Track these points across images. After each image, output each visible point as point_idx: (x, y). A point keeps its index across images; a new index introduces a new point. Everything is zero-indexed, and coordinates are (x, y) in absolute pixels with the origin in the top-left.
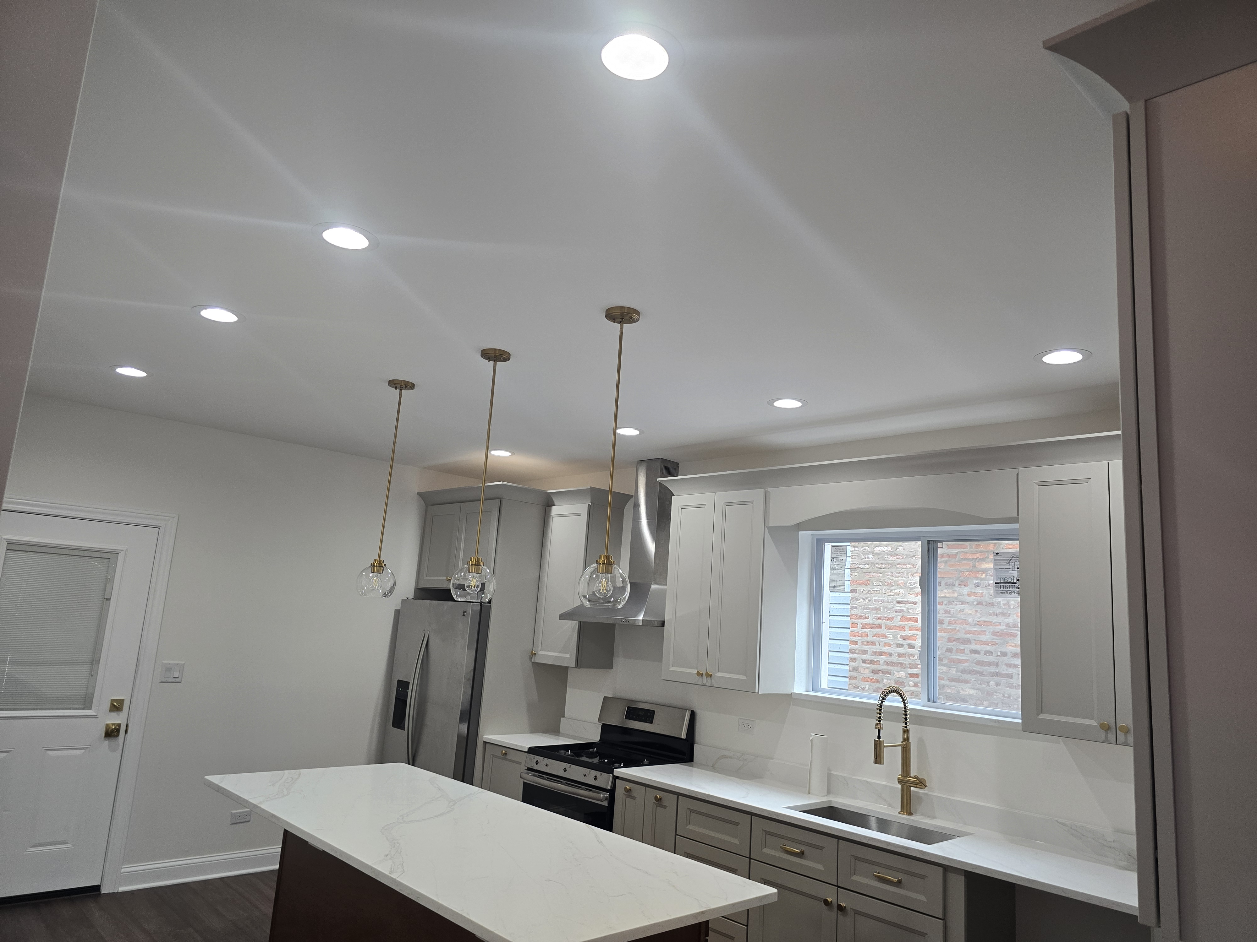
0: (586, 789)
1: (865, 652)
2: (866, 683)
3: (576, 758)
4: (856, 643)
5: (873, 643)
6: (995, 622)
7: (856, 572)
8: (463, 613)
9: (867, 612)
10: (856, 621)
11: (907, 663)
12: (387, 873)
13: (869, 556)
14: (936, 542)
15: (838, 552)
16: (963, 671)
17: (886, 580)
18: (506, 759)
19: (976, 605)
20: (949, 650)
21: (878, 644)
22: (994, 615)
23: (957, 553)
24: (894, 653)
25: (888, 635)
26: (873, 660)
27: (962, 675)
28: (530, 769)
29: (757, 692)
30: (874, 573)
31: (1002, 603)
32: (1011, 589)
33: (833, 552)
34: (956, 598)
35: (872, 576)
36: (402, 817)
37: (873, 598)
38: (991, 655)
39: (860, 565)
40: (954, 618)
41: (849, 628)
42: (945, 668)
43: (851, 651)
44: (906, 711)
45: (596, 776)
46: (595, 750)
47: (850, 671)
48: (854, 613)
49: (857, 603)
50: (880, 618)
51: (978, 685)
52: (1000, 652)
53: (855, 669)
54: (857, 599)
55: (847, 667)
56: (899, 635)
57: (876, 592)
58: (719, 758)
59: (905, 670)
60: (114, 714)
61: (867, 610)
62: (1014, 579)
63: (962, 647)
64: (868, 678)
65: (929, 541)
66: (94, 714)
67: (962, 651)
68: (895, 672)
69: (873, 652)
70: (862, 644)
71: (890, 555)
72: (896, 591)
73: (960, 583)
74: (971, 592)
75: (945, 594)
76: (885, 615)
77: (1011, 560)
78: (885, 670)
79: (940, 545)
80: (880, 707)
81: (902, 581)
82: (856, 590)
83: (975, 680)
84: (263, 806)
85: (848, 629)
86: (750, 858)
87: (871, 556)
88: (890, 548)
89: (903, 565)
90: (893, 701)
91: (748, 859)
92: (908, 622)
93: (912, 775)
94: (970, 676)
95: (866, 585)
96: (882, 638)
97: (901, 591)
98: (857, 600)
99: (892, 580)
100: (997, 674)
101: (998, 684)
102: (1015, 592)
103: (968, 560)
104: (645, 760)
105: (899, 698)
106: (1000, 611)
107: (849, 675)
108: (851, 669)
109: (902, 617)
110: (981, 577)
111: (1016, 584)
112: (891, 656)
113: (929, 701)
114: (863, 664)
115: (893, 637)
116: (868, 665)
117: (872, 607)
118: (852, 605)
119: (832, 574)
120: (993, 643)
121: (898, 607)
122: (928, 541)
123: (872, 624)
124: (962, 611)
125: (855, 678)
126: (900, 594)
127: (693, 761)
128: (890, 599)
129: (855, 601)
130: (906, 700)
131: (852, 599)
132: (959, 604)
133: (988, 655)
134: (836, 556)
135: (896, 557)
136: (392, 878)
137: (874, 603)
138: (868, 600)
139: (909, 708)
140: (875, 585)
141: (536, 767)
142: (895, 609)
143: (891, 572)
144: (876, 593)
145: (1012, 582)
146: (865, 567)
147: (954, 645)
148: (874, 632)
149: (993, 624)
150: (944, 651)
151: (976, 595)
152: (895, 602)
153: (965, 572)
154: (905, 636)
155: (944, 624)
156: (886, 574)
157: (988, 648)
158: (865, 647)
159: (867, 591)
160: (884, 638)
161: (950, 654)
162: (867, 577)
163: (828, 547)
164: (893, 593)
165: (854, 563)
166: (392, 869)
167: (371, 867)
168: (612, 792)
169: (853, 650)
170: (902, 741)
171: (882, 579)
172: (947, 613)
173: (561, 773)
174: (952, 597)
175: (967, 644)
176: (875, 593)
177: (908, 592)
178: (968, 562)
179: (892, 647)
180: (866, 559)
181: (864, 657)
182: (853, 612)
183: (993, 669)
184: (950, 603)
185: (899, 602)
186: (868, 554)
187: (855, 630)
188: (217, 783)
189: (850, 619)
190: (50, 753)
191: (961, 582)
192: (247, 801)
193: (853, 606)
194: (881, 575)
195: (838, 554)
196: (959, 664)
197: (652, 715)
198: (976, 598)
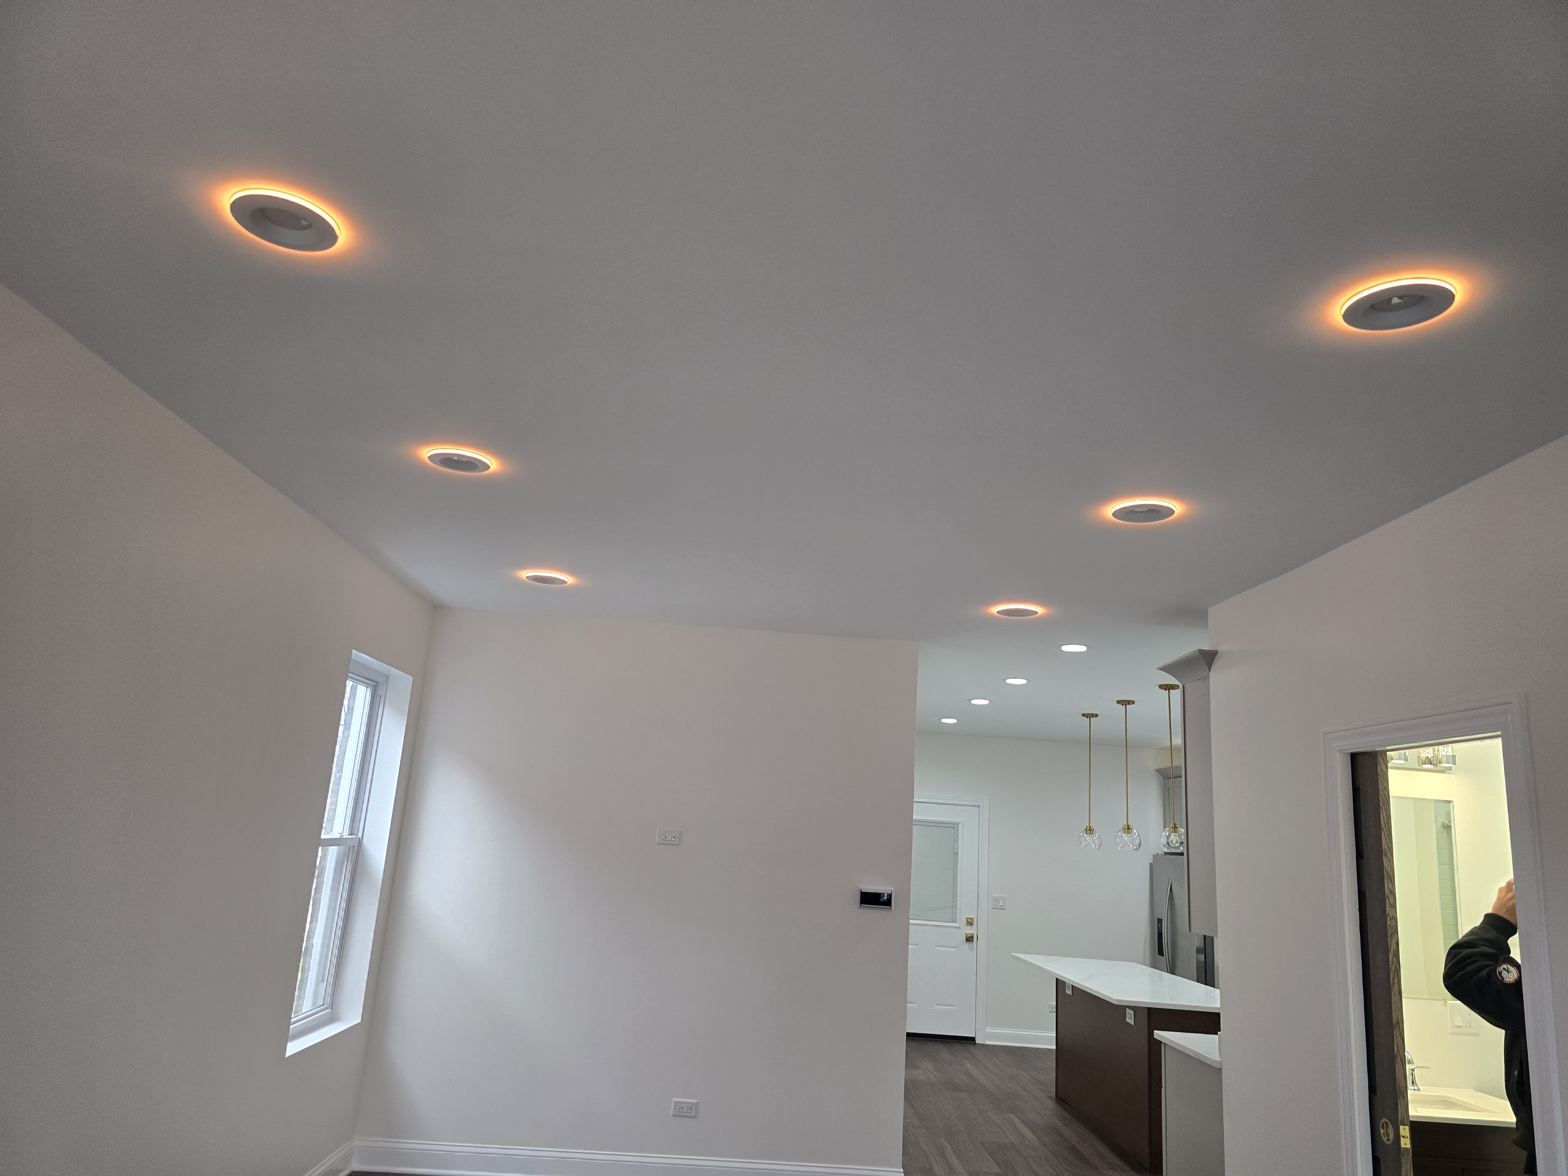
60: (969, 927)
66: (958, 926)
190: (938, 948)
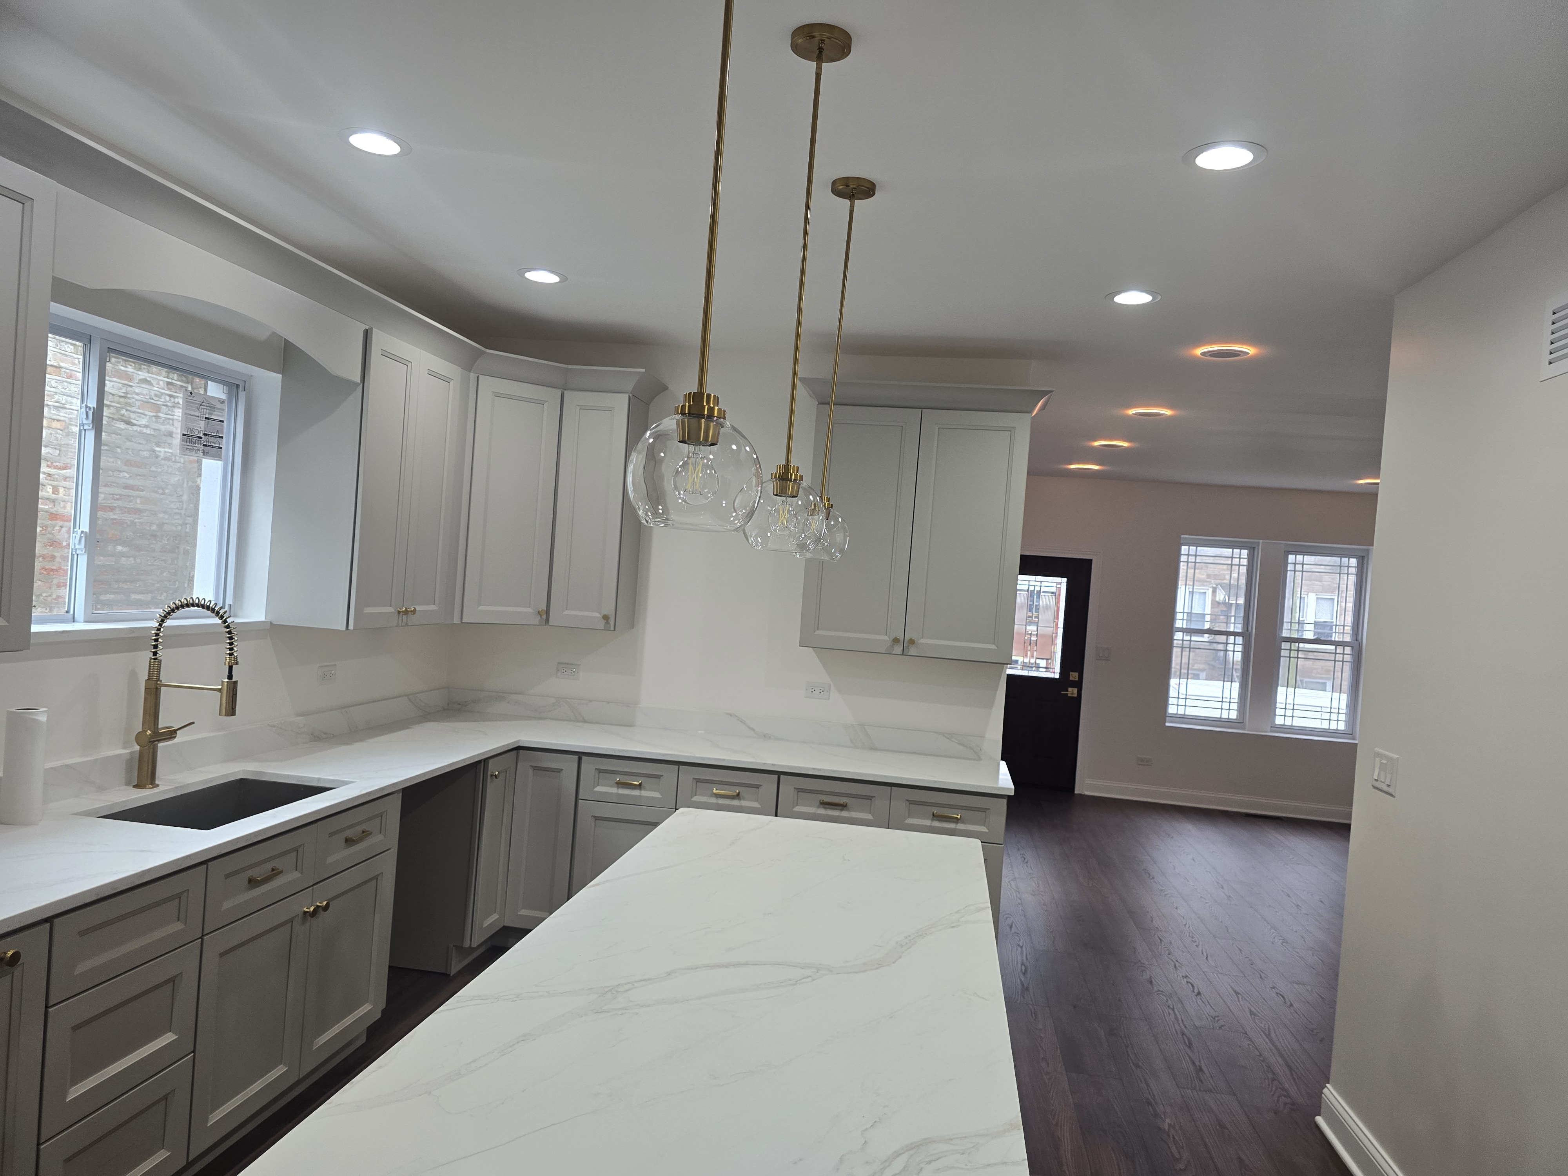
32: (197, 445)
62: (201, 431)
77: (201, 405)
86: (203, 937)
91: (200, 940)
111: (201, 439)
122: (108, 348)
145: (199, 435)
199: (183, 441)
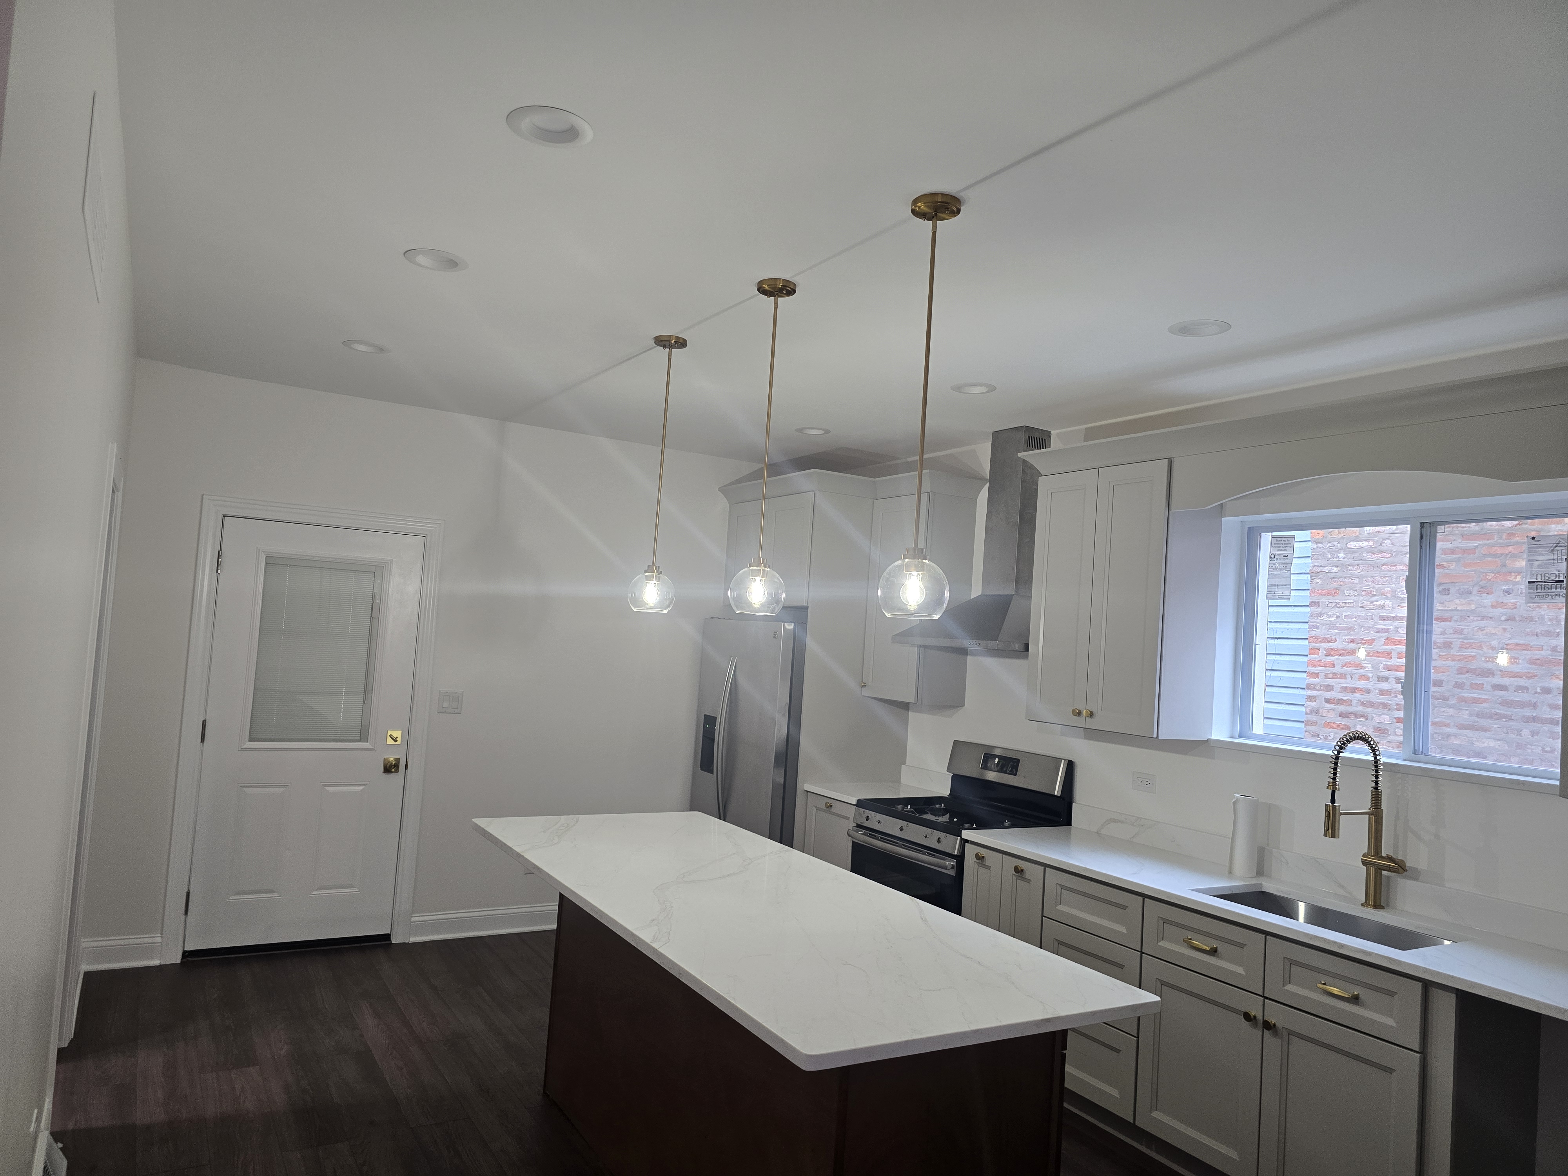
0: (928, 853)
1: (1329, 688)
2: (1330, 730)
3: (917, 815)
4: (1316, 675)
5: (1343, 676)
6: (1534, 645)
7: (1319, 577)
8: (774, 634)
9: (1334, 634)
10: (1317, 645)
11: (1393, 703)
12: (648, 941)
13: (1339, 555)
14: (1433, 525)
15: (1281, 545)
16: (1480, 715)
17: (1363, 588)
18: (829, 812)
19: (1505, 621)
20: (1459, 686)
21: (1350, 677)
22: (1533, 635)
23: (1477, 547)
24: (1374, 689)
25: (1365, 665)
26: (1342, 699)
27: (1479, 720)
28: (860, 826)
29: (1155, 736)
30: (1345, 578)
31: (1546, 617)
32: (1553, 590)
33: (1273, 545)
34: (1472, 611)
35: (1342, 583)
36: (683, 875)
37: (1344, 614)
38: (1525, 691)
39: (1325, 568)
40: (1468, 639)
41: (1307, 655)
42: (1451, 709)
43: (1309, 687)
44: (1376, 766)
45: (939, 838)
46: (943, 806)
47: (1306, 714)
48: (1314, 635)
49: (1318, 621)
50: (1352, 641)
51: (1503, 734)
52: (1540, 687)
53: (1316, 712)
54: (1320, 615)
55: (1303, 709)
56: (1382, 665)
57: (1348, 605)
58: (1105, 822)
59: (1389, 712)
60: (392, 748)
61: (1334, 631)
62: (1561, 575)
63: (1479, 680)
64: (1334, 723)
65: (1422, 525)
66: (371, 747)
67: (1481, 687)
68: (1374, 715)
69: (1342, 688)
70: (1326, 676)
71: (1370, 552)
72: (1378, 603)
73: (1481, 590)
74: (1497, 602)
75: (1456, 606)
76: (1361, 636)
77: (1556, 547)
78: (1358, 713)
79: (1440, 529)
80: (1335, 759)
81: (1389, 589)
82: (1318, 602)
83: (1498, 728)
84: (526, 856)
85: (1306, 657)
86: (1142, 953)
87: (1341, 555)
88: (1371, 543)
89: (1391, 566)
90: (1357, 752)
91: (1139, 953)
92: (1396, 646)
93: (1383, 854)
94: (1490, 721)
95: (1334, 596)
96: (1356, 668)
97: (1387, 602)
98: (1320, 617)
99: (1373, 587)
100: (1534, 719)
101: (1533, 734)
102: (1561, 594)
103: (1495, 556)
104: (1007, 821)
105: (1366, 747)
106: (1545, 628)
107: (1305, 719)
108: (1308, 711)
109: (1387, 639)
110: (1514, 580)
111: (1562, 583)
112: (1369, 693)
113: (1414, 753)
114: (1326, 704)
115: (1373, 667)
116: (1333, 706)
117: (1341, 626)
118: (1311, 624)
119: (1271, 576)
120: (1530, 675)
121: (1381, 625)
122: (1421, 523)
123: (1341, 650)
124: (1481, 629)
125: (1314, 723)
126: (1385, 607)
127: (1070, 825)
128: (1370, 614)
129: (1316, 618)
130: (1378, 750)
131: (1312, 616)
132: (1477, 620)
133: (1520, 691)
134: (1278, 550)
135: (1380, 555)
136: (653, 948)
137: (1345, 620)
138: (1335, 616)
139: (1381, 762)
140: (1347, 595)
141: (867, 824)
142: (1376, 628)
143: (1372, 577)
144: (1348, 607)
145: (1557, 579)
146: (1333, 571)
147: (1467, 677)
148: (1344, 660)
149: (1531, 647)
150: (1452, 687)
151: (1505, 607)
152: (1376, 619)
153: (1488, 574)
154: (1391, 665)
155: (1453, 648)
156: (1364, 579)
157: (1522, 682)
158: (1330, 682)
159: (1334, 604)
160: (1358, 668)
161: (1459, 690)
162: (1335, 585)
163: (1266, 538)
164: (1374, 605)
165: (1315, 566)
166: (656, 938)
167: (631, 932)
168: (960, 859)
169: (1312, 686)
170: (1370, 807)
171: (1358, 586)
172: (1457, 633)
173: (897, 833)
174: (1467, 611)
175: (1487, 677)
176: (1346, 606)
177: (1398, 605)
178: (1495, 560)
179: (1370, 680)
180: (1335, 559)
181: (1328, 695)
182: (1313, 633)
183: (1528, 712)
184: (1463, 618)
185: (1384, 619)
186: (1338, 552)
187: (1315, 658)
188: (483, 827)
189: (1307, 643)
190: (328, 788)
191: (1482, 588)
192: (511, 848)
193: (1313, 625)
194: (1356, 581)
195: (1281, 548)
196: (1474, 704)
197: (1015, 764)
198: (1505, 610)
199: (1530, 589)
